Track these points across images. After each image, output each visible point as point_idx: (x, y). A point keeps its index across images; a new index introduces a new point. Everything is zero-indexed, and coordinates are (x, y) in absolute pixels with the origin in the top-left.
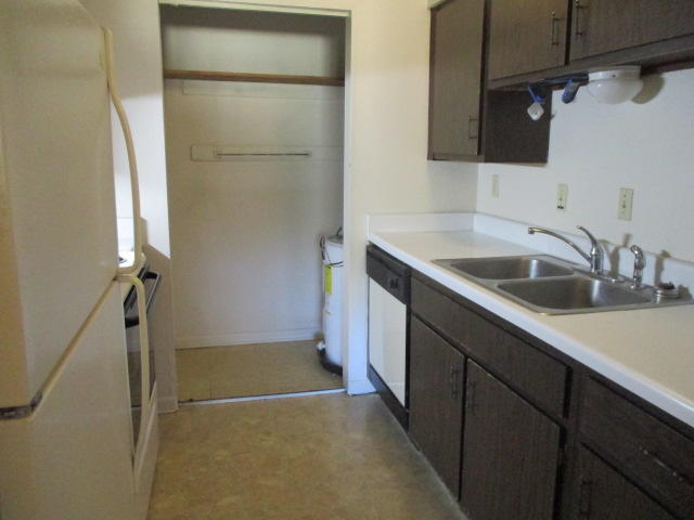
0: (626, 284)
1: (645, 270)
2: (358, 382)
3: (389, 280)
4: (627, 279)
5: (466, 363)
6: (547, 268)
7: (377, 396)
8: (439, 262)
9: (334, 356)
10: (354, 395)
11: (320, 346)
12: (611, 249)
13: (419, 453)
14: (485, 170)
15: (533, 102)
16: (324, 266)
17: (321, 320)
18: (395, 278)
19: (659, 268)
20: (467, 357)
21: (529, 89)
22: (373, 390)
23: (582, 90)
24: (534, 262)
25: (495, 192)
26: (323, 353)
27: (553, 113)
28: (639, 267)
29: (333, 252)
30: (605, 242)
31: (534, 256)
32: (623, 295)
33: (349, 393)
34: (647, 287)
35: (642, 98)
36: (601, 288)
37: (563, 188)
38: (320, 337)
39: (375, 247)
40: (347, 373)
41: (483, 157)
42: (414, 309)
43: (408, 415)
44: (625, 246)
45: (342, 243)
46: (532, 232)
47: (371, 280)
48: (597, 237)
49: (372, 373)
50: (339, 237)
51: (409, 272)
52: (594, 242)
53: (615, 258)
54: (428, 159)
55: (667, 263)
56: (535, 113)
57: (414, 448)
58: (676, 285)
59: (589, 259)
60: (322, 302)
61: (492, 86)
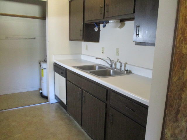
0: (118, 70)
1: (122, 67)
2: (52, 100)
3: (61, 72)
4: (118, 69)
5: (82, 92)
6: (100, 67)
7: (58, 103)
8: (74, 67)
9: (45, 94)
10: (51, 104)
11: (41, 91)
12: (115, 62)
13: (70, 116)
14: (84, 44)
15: (96, 27)
16: (41, 69)
17: (40, 84)
18: (62, 71)
19: (125, 66)
20: (82, 90)
21: (95, 23)
22: (56, 101)
23: (107, 24)
24: (97, 66)
25: (87, 49)
26: (41, 93)
27: (100, 29)
28: (121, 66)
29: (44, 65)
30: (113, 61)
31: (97, 65)
32: (118, 73)
33: (50, 103)
34: (123, 71)
35: (121, 27)
36: (113, 71)
37: (103, 48)
38: (40, 89)
39: (56, 63)
40: (49, 98)
41: (84, 40)
42: (68, 79)
43: (67, 107)
44: (118, 61)
45: (46, 63)
46: (96, 59)
47: (55, 72)
48: (111, 60)
49: (56, 97)
50: (45, 61)
51: (66, 70)
52: (111, 61)
53: (115, 65)
54: (69, 40)
55: (127, 65)
56: (96, 29)
57: (69, 115)
58: (129, 70)
59: (110, 65)
60: (41, 79)
61: (86, 22)
